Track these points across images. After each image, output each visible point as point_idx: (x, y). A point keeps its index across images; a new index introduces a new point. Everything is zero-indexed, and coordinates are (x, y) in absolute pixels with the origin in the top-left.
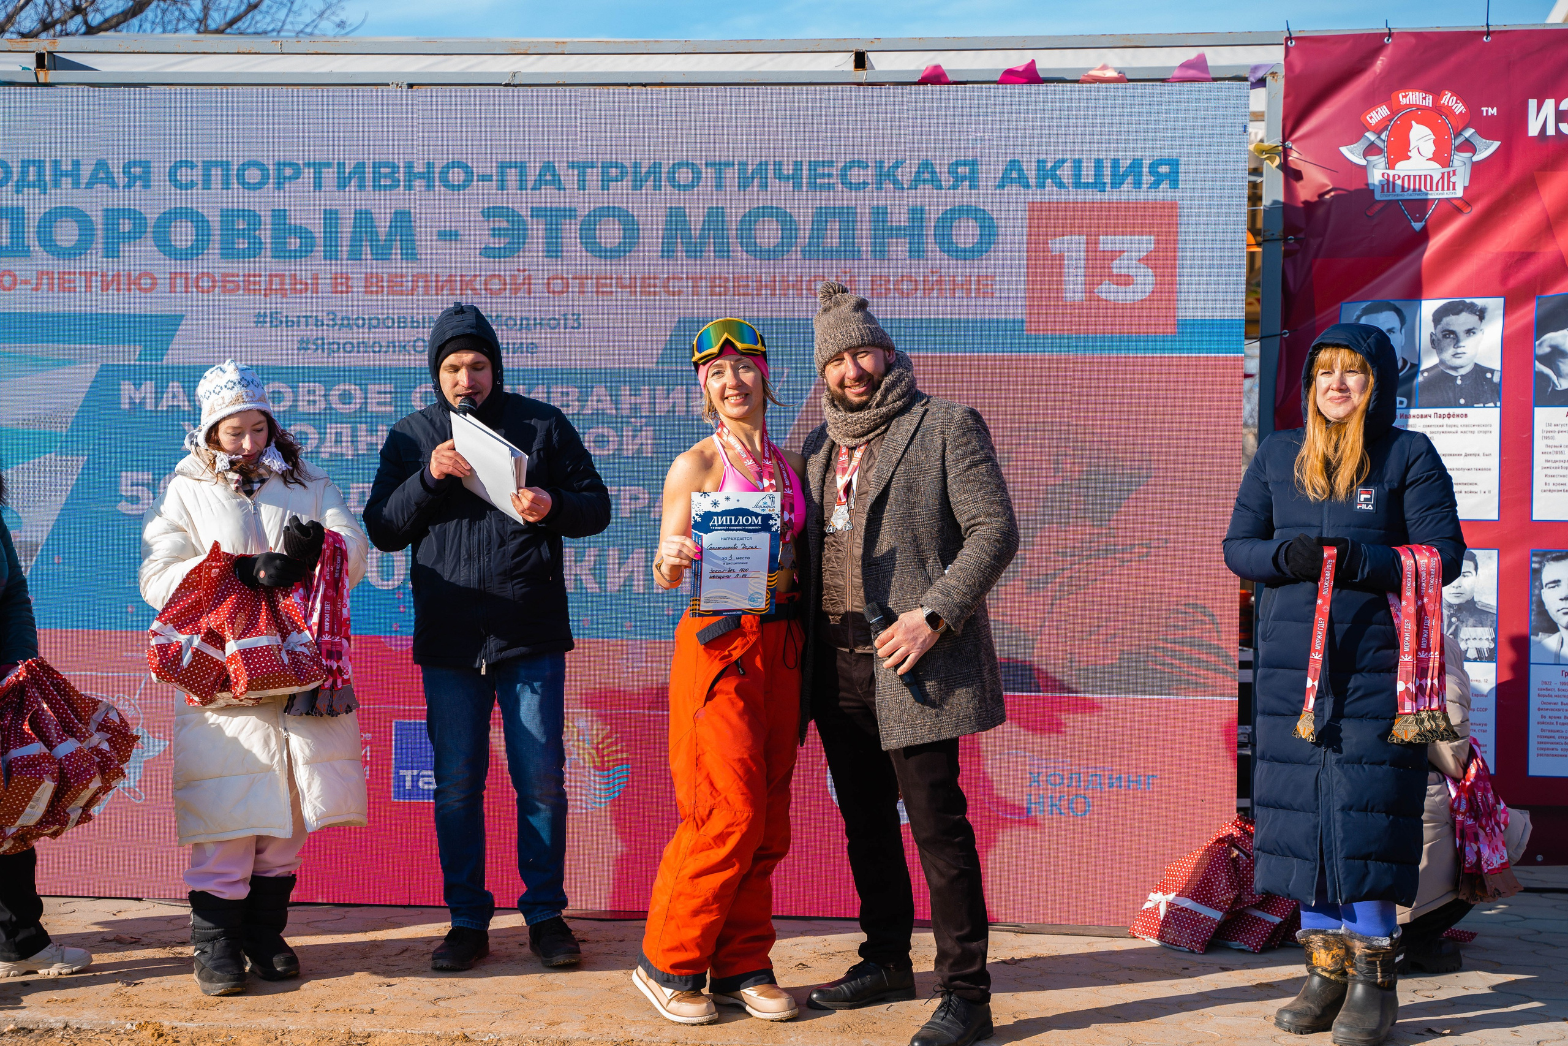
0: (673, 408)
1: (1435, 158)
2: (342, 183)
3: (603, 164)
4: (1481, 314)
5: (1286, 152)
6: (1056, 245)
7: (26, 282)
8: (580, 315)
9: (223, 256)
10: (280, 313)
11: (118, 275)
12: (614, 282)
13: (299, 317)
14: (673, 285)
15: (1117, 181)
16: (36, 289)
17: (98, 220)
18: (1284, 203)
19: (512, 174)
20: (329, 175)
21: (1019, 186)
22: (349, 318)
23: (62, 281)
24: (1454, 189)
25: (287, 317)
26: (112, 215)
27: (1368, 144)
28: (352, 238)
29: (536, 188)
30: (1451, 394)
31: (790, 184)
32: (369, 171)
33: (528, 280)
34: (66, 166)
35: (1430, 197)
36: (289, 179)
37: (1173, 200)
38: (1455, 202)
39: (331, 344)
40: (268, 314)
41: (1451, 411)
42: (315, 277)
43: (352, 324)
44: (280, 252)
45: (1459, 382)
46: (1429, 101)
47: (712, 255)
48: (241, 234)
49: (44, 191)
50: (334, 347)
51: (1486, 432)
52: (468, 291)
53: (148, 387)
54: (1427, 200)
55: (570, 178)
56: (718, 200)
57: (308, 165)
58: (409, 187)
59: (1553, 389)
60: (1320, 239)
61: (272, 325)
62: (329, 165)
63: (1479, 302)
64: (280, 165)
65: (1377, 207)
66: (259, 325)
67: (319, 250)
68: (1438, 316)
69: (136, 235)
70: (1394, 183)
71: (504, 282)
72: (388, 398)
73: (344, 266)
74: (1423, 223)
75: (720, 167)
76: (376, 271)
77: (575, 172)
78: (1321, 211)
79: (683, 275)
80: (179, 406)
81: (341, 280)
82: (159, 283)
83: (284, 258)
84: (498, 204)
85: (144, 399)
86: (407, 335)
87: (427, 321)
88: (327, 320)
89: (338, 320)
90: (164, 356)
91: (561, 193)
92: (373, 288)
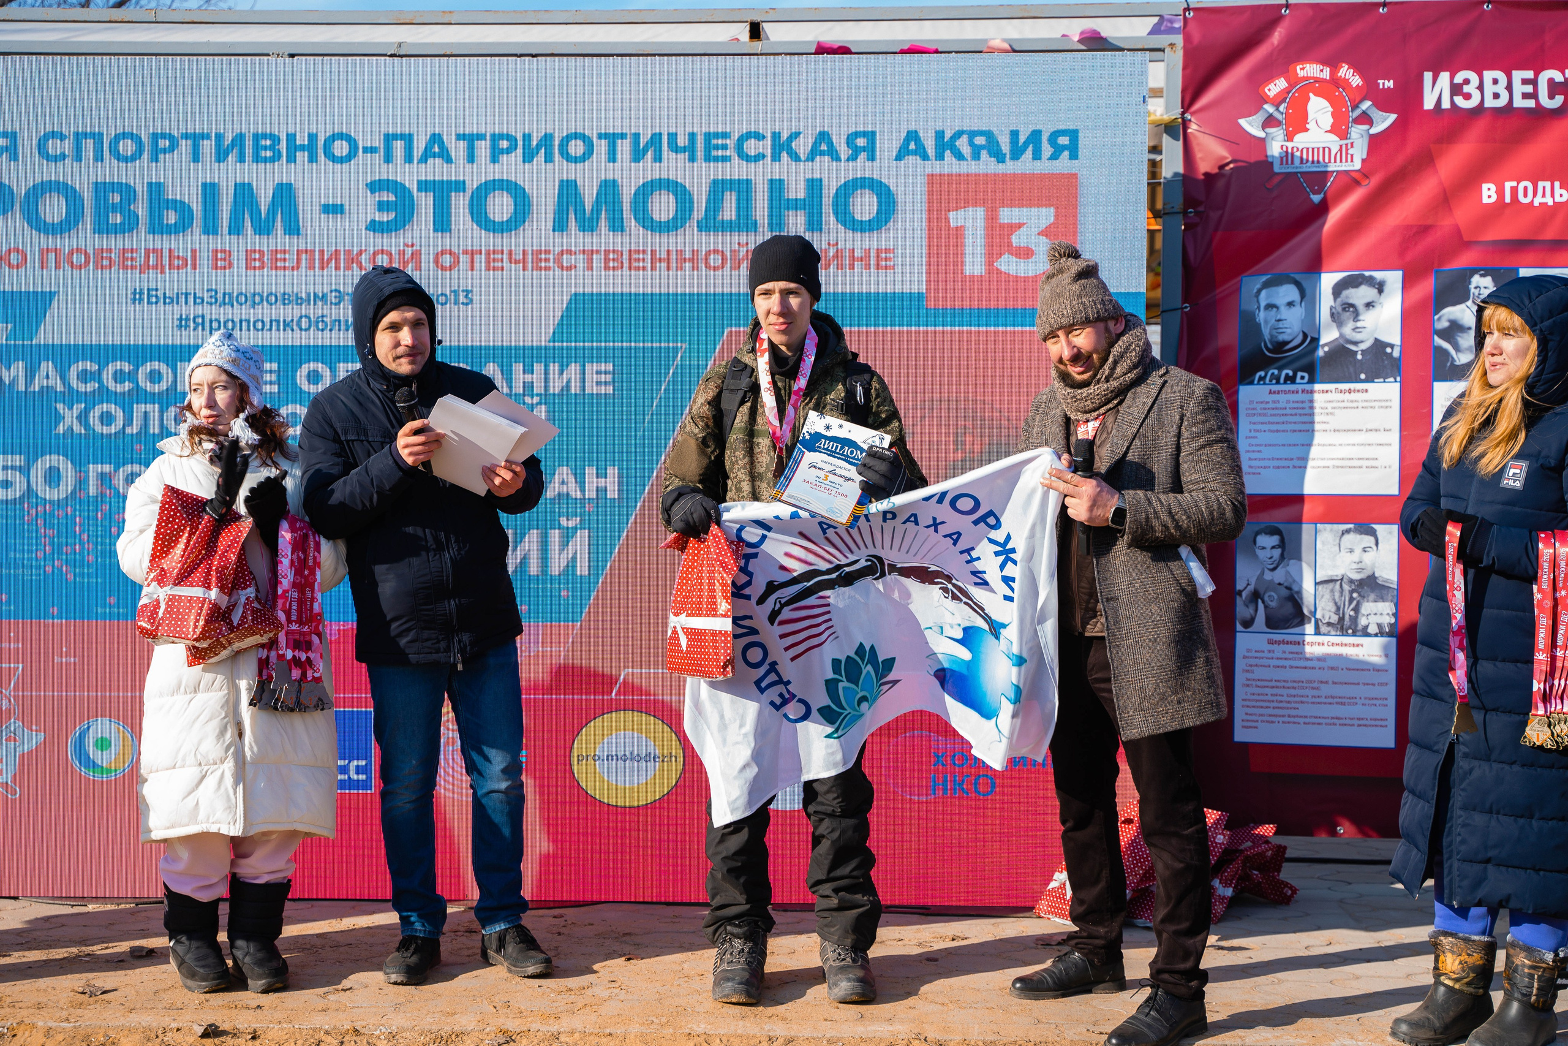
0: (568, 385)
1: (1334, 130)
2: (221, 155)
3: (492, 135)
4: (1380, 287)
5: (1185, 124)
6: (956, 218)
8: (469, 291)
9: (97, 231)
10: (157, 290)
12: (505, 256)
13: (177, 294)
14: (566, 260)
15: (1017, 152)
18: (1184, 176)
19: (398, 146)
20: (208, 147)
21: (917, 157)
22: (230, 295)
24: (1352, 161)
25: (164, 294)
27: (1266, 116)
28: (233, 212)
29: (423, 160)
30: (1352, 370)
31: (685, 156)
32: (249, 143)
35: (1330, 169)
36: (166, 151)
37: (1073, 171)
38: (1354, 175)
39: (211, 321)
40: (145, 291)
41: (1352, 386)
42: (194, 252)
43: (234, 301)
44: (157, 227)
45: (1359, 357)
46: (1326, 74)
47: (606, 228)
51: (1386, 407)
52: (354, 266)
53: (19, 369)
54: (1326, 172)
55: (458, 149)
56: (611, 172)
57: (185, 136)
58: (291, 159)
59: (1452, 364)
60: (1220, 212)
61: (149, 303)
62: (207, 136)
63: (1378, 275)
64: (155, 137)
65: (1276, 180)
66: (136, 303)
67: (198, 225)
68: (1338, 289)
69: (4, 209)
70: (1292, 154)
71: (390, 256)
72: (272, 377)
73: (224, 241)
74: (1322, 195)
75: (612, 139)
76: (258, 248)
77: (463, 144)
78: (1221, 184)
79: (576, 249)
80: (52, 387)
81: (221, 255)
82: (29, 259)
83: (161, 233)
84: (384, 177)
85: (14, 380)
86: (291, 312)
87: (312, 297)
88: (207, 297)
89: (219, 297)
90: (35, 335)
91: (449, 165)
92: (255, 264)
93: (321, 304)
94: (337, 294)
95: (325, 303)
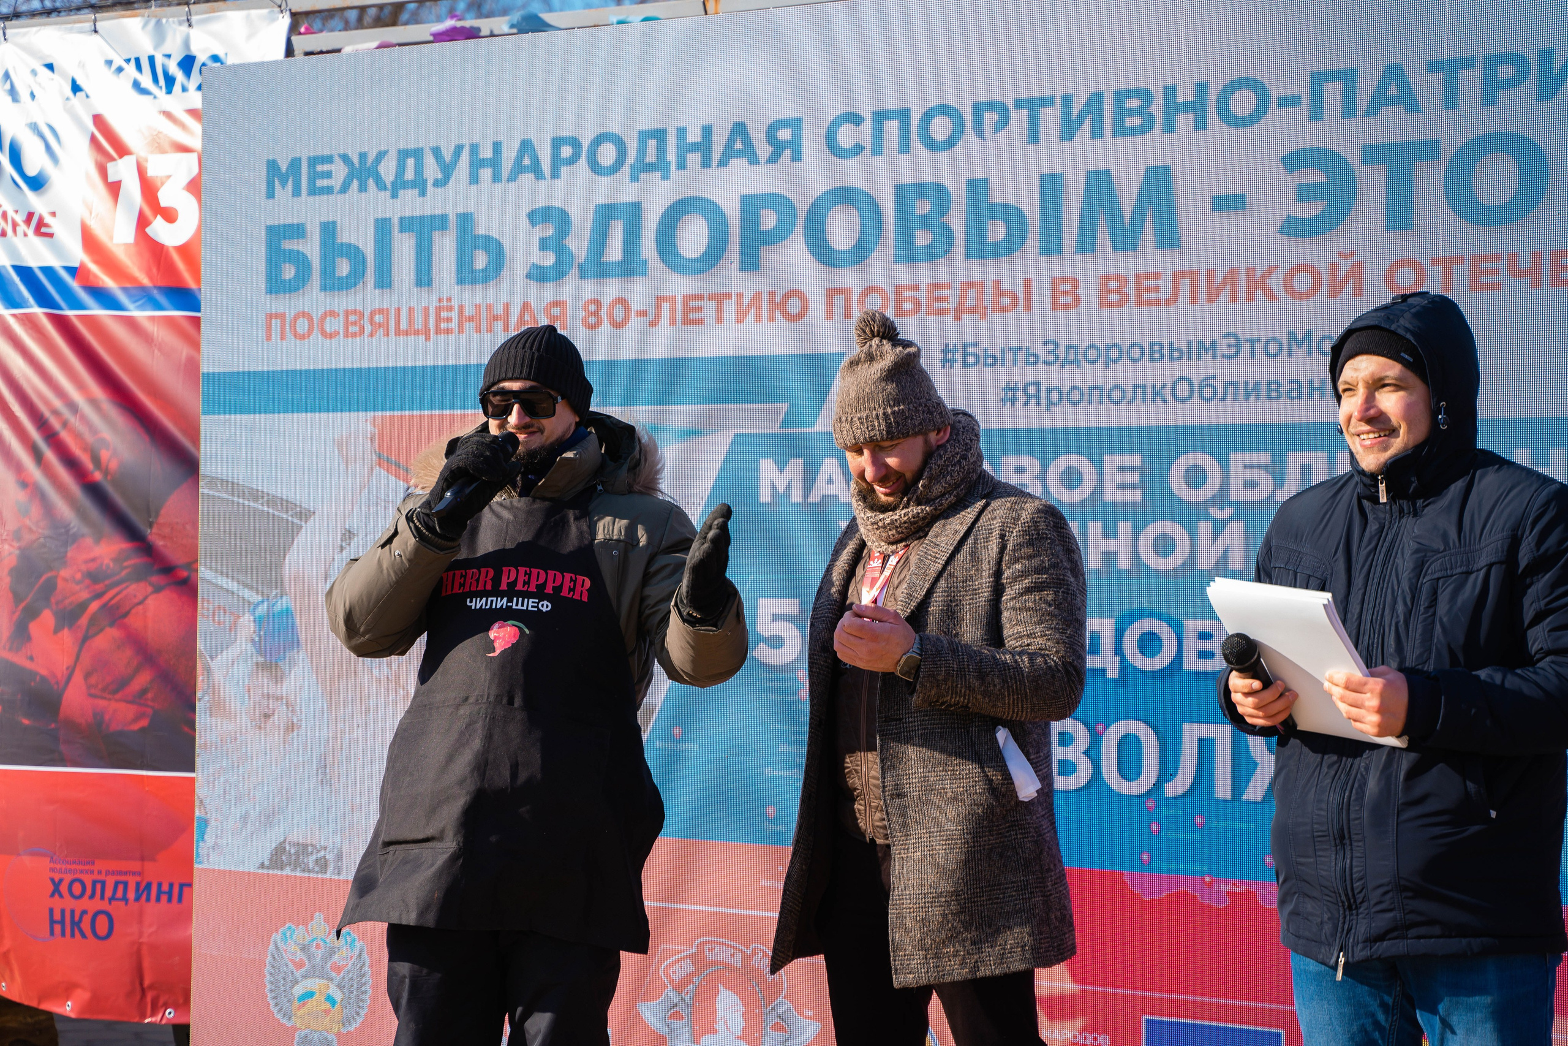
2: (1068, 131)
3: (1486, 58)
7: (642, 313)
9: (898, 259)
10: (975, 345)
11: (758, 296)
12: (1503, 265)
13: (1003, 350)
16: (654, 323)
17: (733, 211)
19: (1333, 91)
20: (1050, 117)
23: (687, 310)
25: (986, 350)
26: (751, 205)
28: (1082, 218)
29: (1372, 111)
32: (1108, 106)
33: (1357, 271)
34: (694, 136)
36: (992, 129)
39: (1049, 390)
40: (960, 347)
42: (1028, 284)
43: (1081, 357)
44: (978, 249)
48: (924, 222)
49: (666, 176)
50: (1054, 396)
52: (1259, 294)
53: (796, 467)
55: (1428, 88)
58: (1169, 127)
61: (965, 365)
62: (1048, 101)
64: (979, 109)
66: (948, 365)
67: (1033, 242)
69: (782, 233)
71: (1315, 274)
72: (1134, 478)
73: (1070, 263)
76: (1115, 271)
77: (1437, 78)
80: (836, 496)
81: (1065, 287)
82: (811, 305)
83: (983, 257)
84: (1308, 145)
85: (789, 486)
86: (1163, 373)
87: (1195, 348)
88: (1044, 355)
89: (1061, 352)
90: (815, 419)
91: (1413, 116)
92: (1113, 298)
93: (1207, 357)
94: (1231, 341)
95: (1214, 357)
